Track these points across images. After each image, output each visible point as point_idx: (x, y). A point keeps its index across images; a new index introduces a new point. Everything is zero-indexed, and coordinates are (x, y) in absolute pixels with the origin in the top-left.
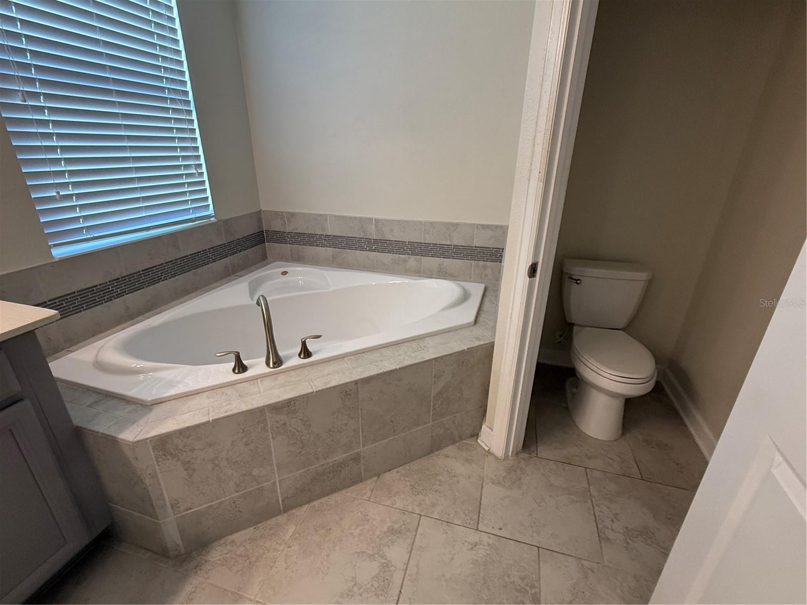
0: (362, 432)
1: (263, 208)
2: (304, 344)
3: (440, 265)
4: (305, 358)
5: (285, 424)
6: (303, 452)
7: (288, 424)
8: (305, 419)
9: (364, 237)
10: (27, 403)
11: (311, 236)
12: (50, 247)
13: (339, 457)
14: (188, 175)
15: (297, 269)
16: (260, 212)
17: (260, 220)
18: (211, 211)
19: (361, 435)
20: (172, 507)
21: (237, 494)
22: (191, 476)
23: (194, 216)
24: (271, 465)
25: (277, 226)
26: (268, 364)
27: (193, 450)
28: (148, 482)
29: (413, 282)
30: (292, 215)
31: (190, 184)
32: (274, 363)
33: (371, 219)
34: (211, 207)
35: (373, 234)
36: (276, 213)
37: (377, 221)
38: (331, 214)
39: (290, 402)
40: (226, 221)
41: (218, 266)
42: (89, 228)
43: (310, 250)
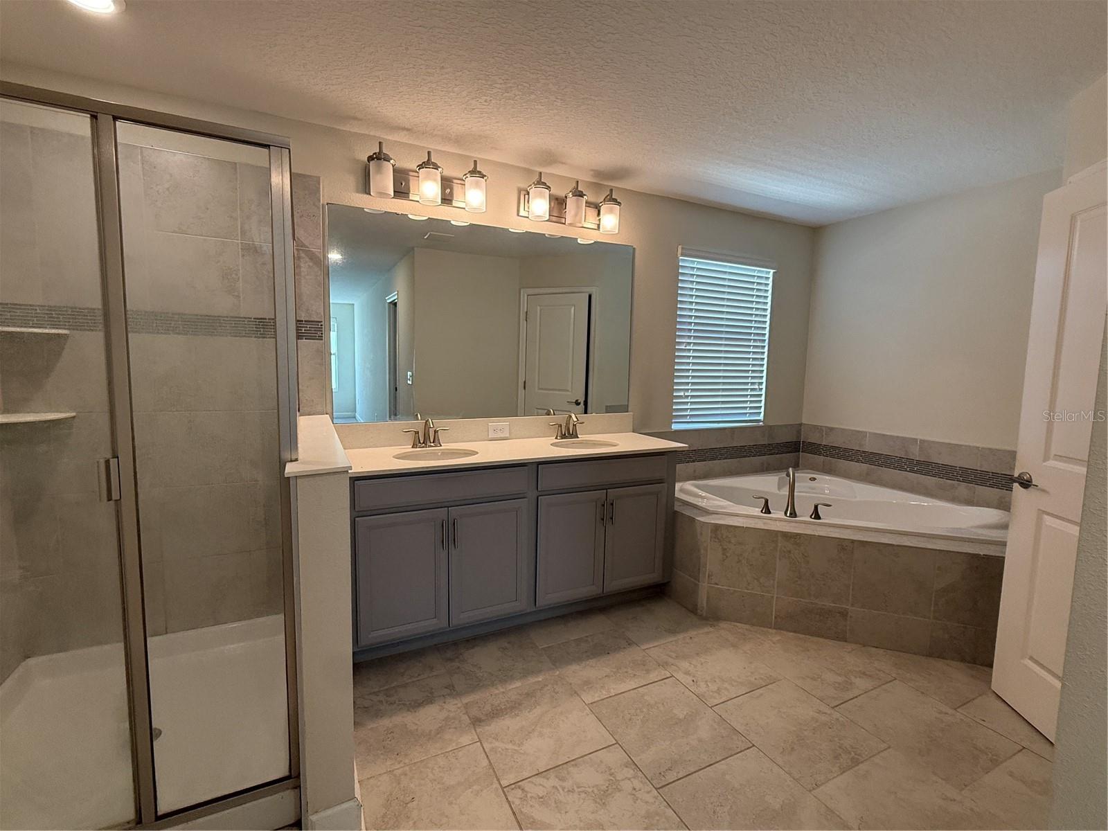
0: (853, 590)
1: (804, 421)
2: (816, 507)
3: (1001, 497)
4: (814, 518)
5: (790, 552)
6: (799, 582)
7: (792, 552)
8: (806, 555)
9: (905, 457)
10: (665, 485)
11: (846, 450)
12: (672, 423)
13: (828, 604)
14: (752, 390)
15: (825, 477)
16: (801, 425)
17: (799, 432)
18: (761, 417)
19: (851, 593)
20: (709, 577)
21: (746, 591)
22: (724, 560)
23: (749, 419)
24: (774, 580)
25: (814, 438)
26: (786, 514)
27: (730, 542)
28: (702, 551)
29: (956, 507)
30: (832, 429)
31: (751, 396)
32: (791, 514)
33: (916, 440)
34: (762, 414)
35: (915, 454)
36: (816, 427)
37: (922, 441)
38: (871, 431)
39: (797, 536)
40: (771, 426)
41: (757, 460)
42: (691, 416)
43: (843, 464)
